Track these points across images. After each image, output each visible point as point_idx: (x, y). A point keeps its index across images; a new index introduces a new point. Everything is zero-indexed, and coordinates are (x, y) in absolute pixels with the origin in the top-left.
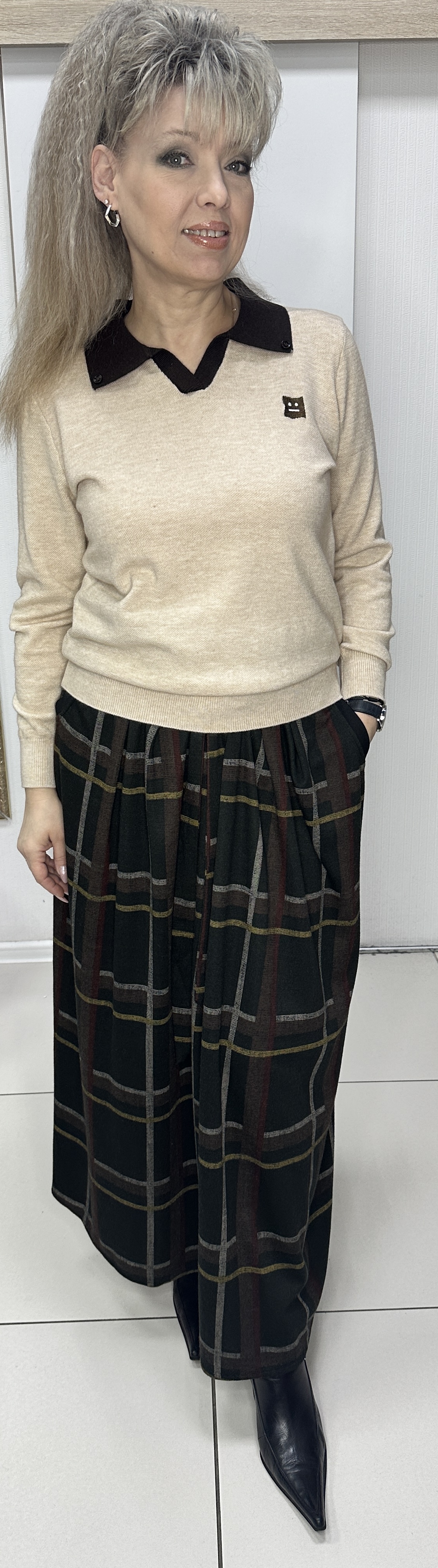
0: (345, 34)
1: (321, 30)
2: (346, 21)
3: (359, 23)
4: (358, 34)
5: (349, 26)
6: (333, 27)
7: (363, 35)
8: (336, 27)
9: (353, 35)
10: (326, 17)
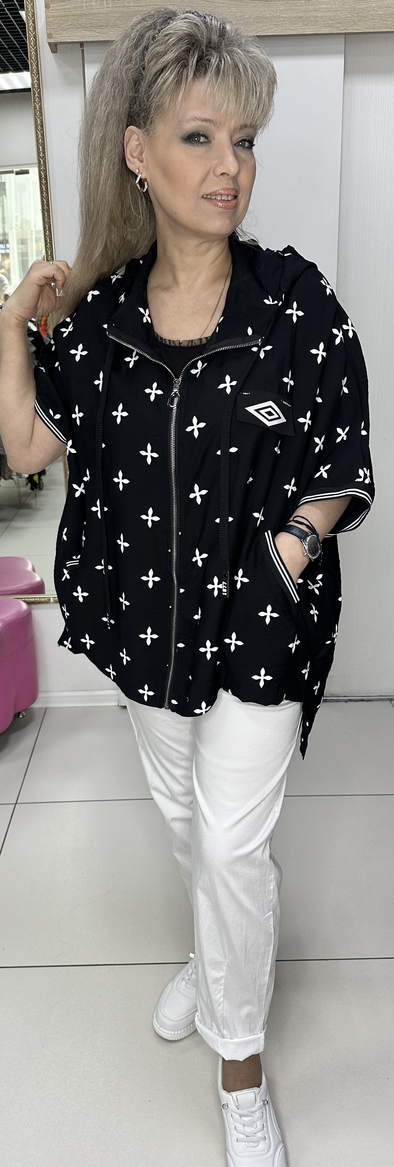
0: (336, 30)
1: (318, 26)
2: (336, 19)
3: (346, 21)
4: (345, 29)
5: (339, 23)
6: (327, 24)
7: (349, 30)
8: (330, 24)
9: (342, 30)
10: (321, 17)
